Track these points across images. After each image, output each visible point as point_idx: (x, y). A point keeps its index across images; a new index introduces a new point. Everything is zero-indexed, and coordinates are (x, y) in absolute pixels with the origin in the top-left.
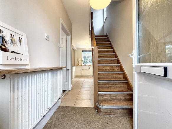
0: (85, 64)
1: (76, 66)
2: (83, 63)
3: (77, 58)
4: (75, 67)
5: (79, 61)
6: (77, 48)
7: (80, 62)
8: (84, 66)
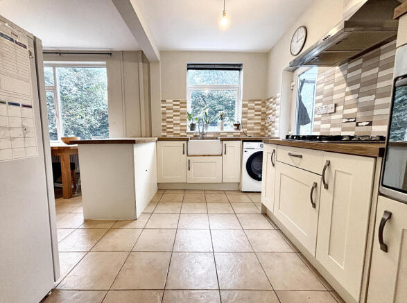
0: (199, 129)
1: (159, 139)
2: (193, 127)
3: (164, 101)
4: (153, 144)
5: (170, 113)
6: (162, 52)
7: (176, 120)
8: (196, 137)
